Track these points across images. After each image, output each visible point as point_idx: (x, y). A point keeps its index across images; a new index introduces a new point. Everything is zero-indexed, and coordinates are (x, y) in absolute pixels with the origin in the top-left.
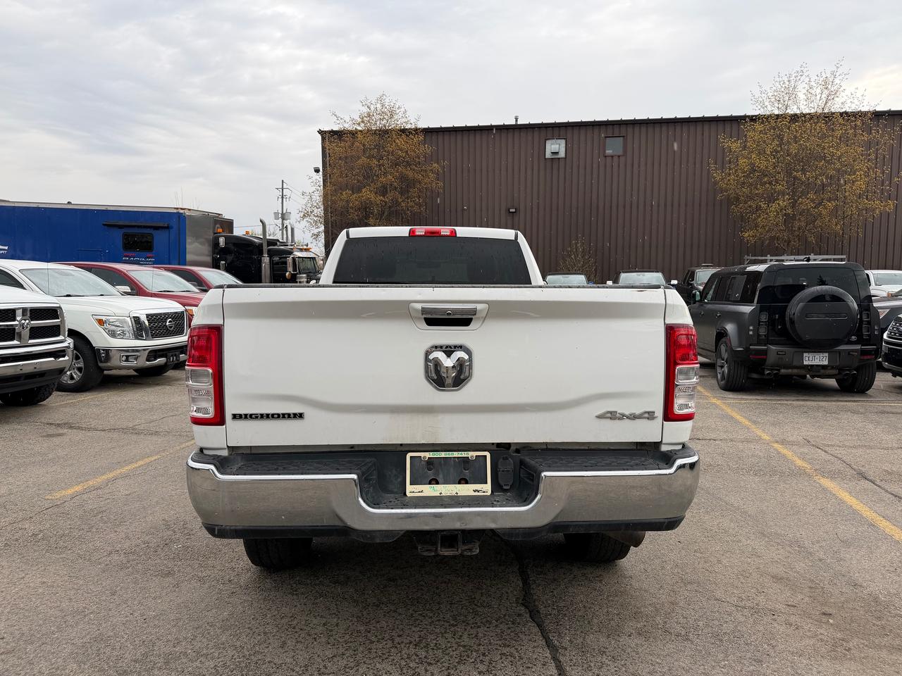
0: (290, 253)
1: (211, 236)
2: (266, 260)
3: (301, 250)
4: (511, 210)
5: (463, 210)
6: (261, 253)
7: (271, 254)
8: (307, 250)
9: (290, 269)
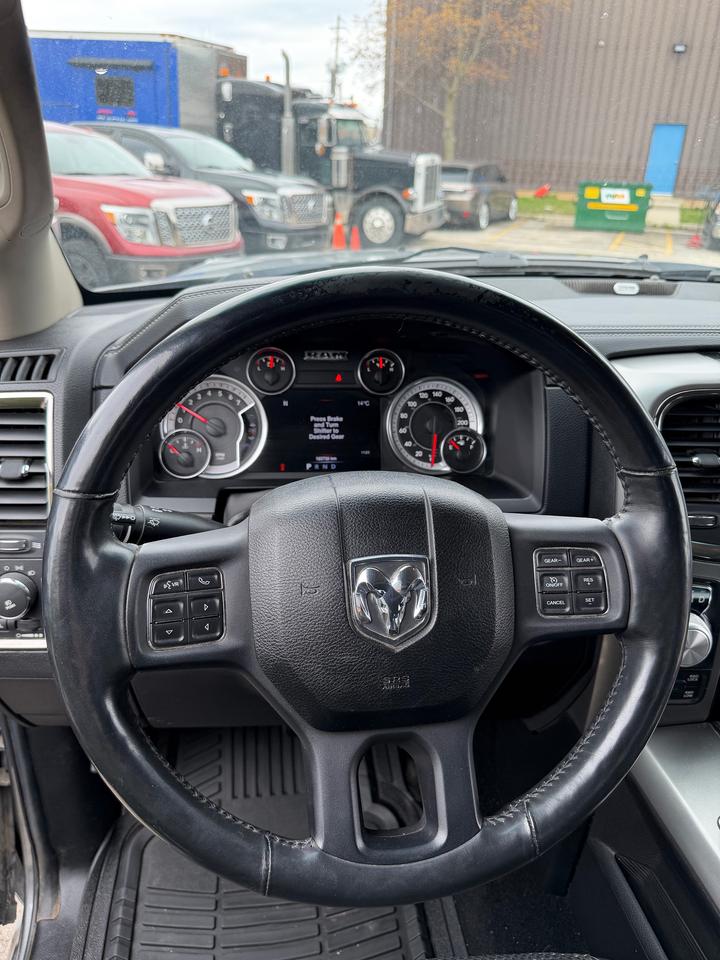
0: (323, 110)
1: (212, 82)
2: (288, 122)
3: (342, 106)
4: (679, 48)
5: (597, 47)
6: (281, 111)
7: (297, 112)
8: (352, 106)
9: (323, 138)
